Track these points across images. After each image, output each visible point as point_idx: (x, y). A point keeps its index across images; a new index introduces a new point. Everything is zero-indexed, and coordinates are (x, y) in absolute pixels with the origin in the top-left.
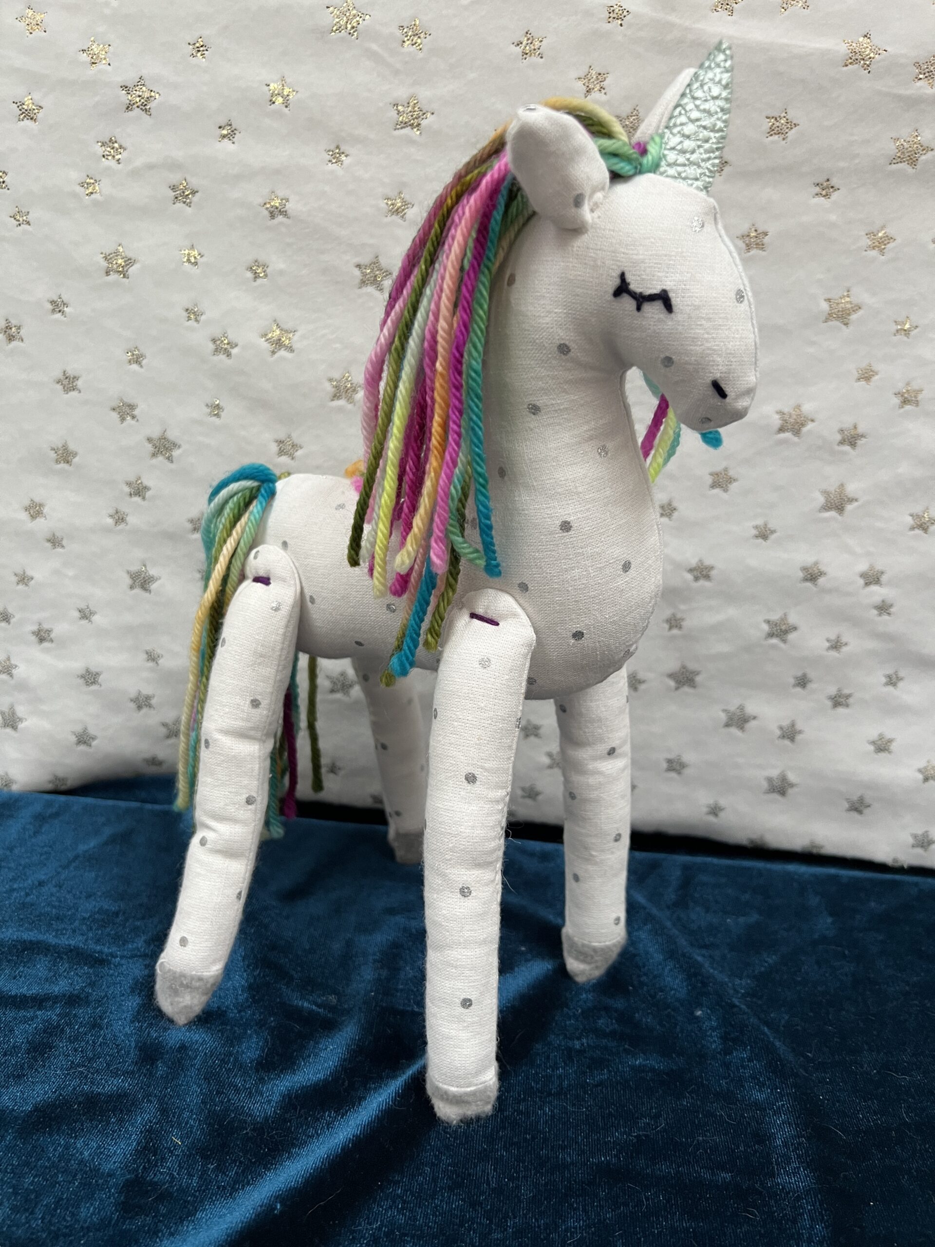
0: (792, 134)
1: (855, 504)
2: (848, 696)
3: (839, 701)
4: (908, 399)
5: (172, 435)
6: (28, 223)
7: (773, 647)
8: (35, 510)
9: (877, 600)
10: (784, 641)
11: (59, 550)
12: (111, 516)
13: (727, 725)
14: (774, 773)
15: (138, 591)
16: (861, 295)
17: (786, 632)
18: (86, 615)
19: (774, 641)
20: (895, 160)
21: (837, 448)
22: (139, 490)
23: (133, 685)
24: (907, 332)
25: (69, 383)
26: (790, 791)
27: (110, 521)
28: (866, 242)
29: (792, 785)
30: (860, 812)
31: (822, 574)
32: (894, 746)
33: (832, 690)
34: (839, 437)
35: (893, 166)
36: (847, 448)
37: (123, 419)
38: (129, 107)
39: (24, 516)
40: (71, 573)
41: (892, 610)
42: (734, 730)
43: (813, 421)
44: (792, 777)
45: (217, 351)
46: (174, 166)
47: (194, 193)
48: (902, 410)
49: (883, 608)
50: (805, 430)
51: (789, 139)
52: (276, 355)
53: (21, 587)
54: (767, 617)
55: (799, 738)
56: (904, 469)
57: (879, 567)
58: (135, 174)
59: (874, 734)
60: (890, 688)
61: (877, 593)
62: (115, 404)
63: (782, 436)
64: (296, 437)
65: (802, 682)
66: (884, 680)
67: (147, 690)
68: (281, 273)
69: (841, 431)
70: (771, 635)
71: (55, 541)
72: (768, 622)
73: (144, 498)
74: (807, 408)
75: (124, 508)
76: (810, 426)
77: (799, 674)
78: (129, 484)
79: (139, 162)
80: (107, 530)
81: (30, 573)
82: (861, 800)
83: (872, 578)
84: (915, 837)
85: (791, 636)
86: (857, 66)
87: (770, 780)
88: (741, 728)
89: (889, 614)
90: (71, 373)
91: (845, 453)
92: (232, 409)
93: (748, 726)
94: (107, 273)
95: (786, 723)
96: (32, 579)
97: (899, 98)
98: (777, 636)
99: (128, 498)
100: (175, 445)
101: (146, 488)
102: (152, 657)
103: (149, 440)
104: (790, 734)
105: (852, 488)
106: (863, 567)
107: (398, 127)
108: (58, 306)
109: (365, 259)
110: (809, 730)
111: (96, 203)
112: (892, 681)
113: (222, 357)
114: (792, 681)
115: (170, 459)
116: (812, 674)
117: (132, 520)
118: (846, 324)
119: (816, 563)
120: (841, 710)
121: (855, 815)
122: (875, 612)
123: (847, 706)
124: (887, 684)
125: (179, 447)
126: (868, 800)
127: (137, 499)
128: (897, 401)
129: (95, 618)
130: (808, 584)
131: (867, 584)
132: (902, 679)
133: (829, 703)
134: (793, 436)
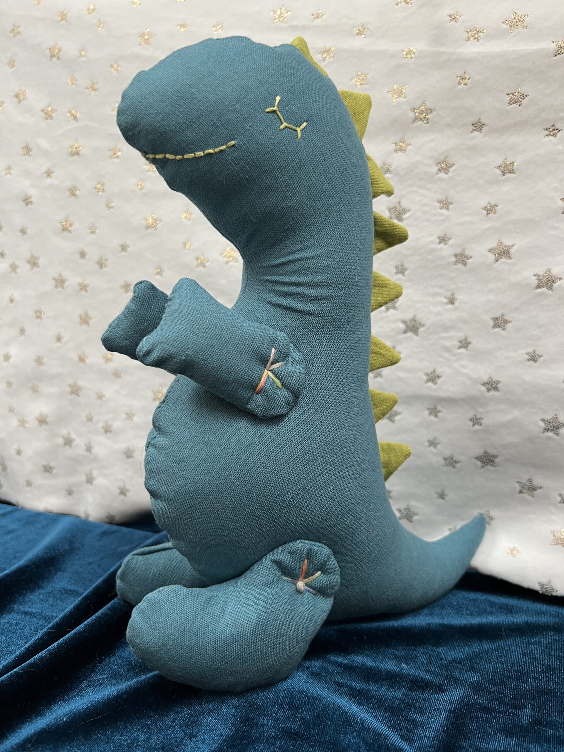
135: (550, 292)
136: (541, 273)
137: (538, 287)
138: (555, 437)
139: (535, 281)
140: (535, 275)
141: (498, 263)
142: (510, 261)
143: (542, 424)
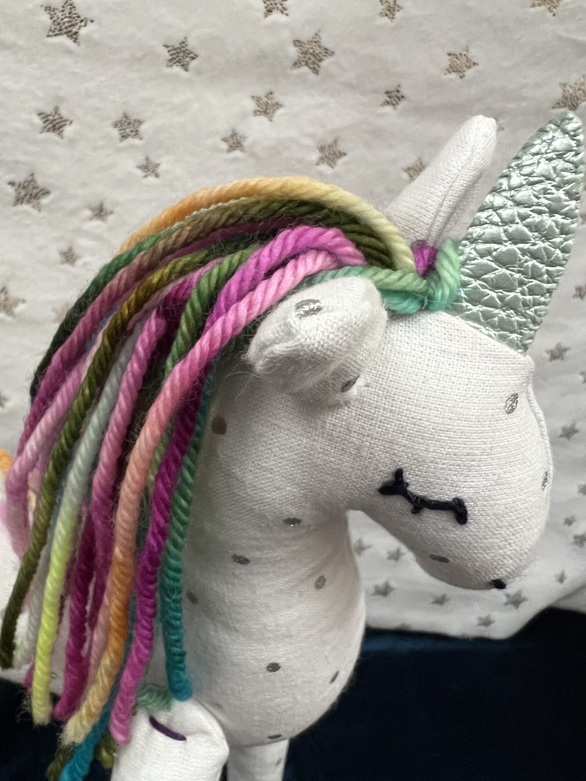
0: (469, 73)
51: (465, 79)
107: (51, 33)
109: (21, 177)
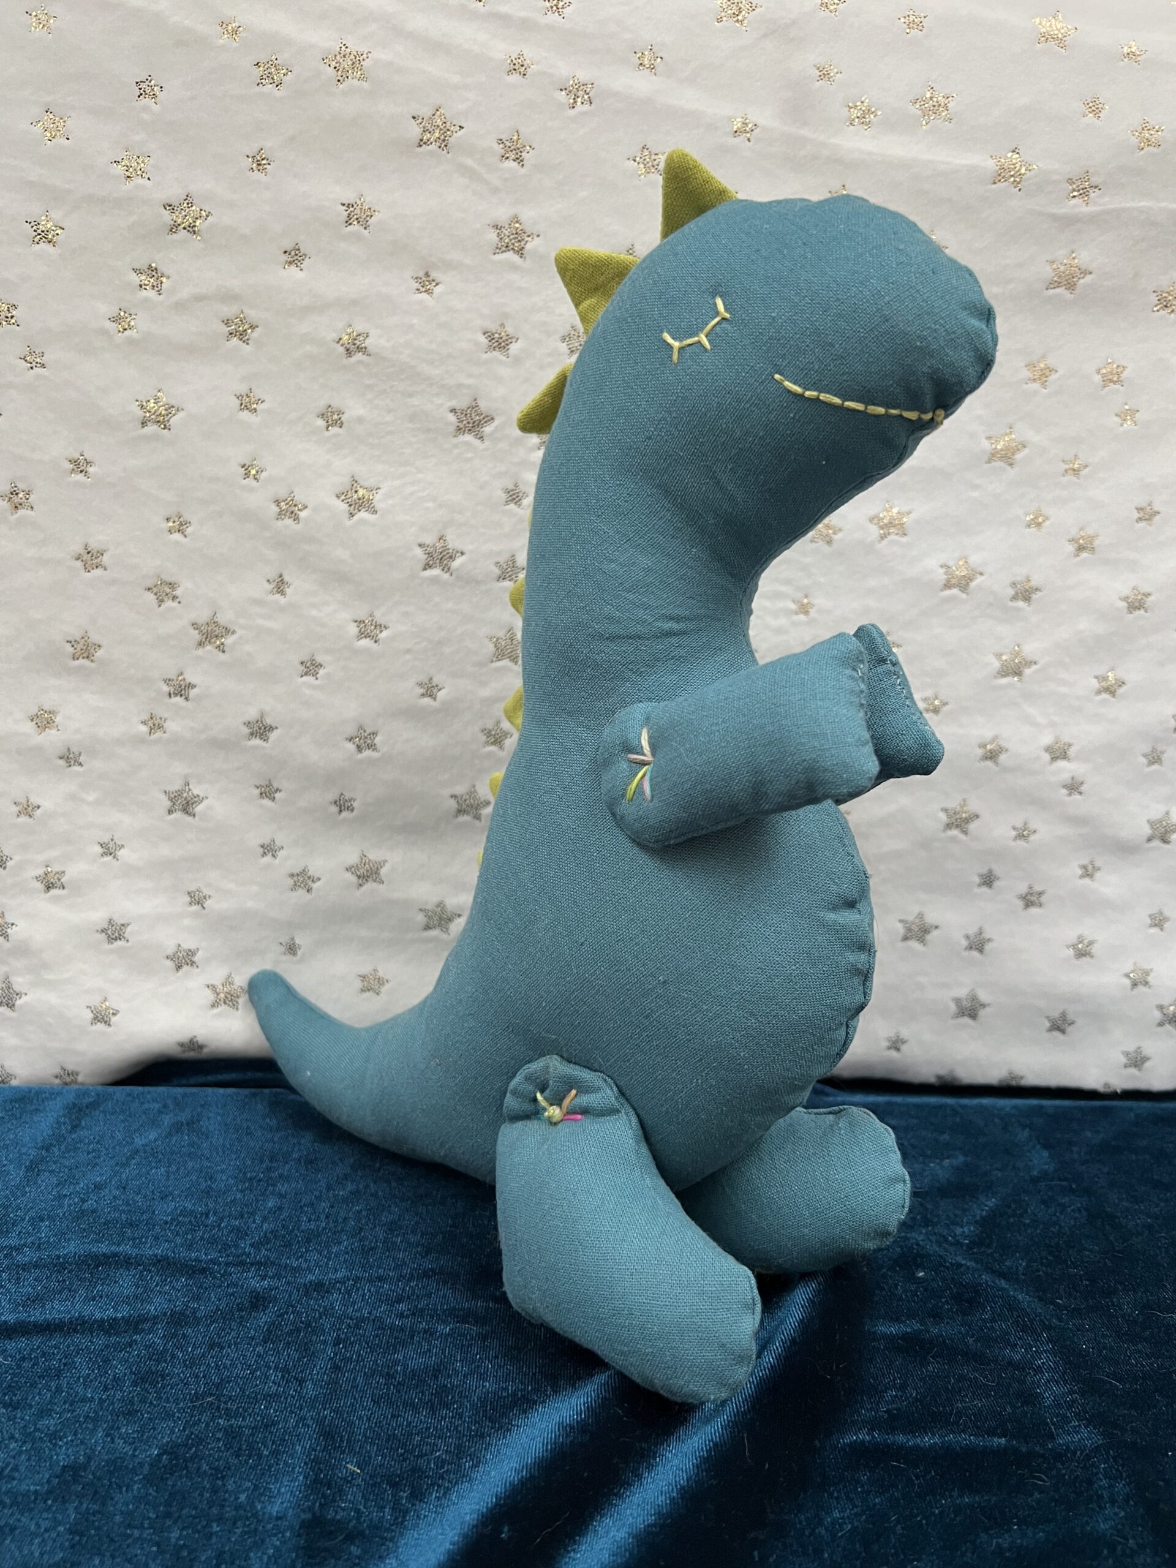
1: (1034, 667)
2: (1040, 894)
3: (1030, 900)
4: (1083, 546)
5: (223, 619)
6: (43, 366)
7: (953, 839)
8: (44, 720)
9: (1066, 777)
10: (965, 833)
11: (77, 768)
12: (144, 723)
13: (905, 938)
14: (962, 992)
15: (178, 815)
16: (1024, 432)
17: (967, 821)
18: (109, 850)
19: (955, 832)
20: (1053, 284)
21: (1011, 604)
22: (181, 689)
23: (170, 939)
24: (1076, 472)
25: (91, 558)
26: (982, 1013)
27: (144, 729)
28: (1026, 373)
29: (983, 1006)
30: (1063, 1032)
31: (1001, 750)
32: (1095, 949)
33: (1023, 888)
34: (1011, 592)
35: (1051, 292)
36: (1021, 604)
37: (161, 601)
38: (174, 228)
39: (29, 727)
40: (91, 798)
41: (1083, 788)
42: (914, 944)
43: (981, 574)
44: (983, 996)
45: (281, 515)
46: (229, 297)
47: (252, 327)
48: (1078, 559)
49: (1074, 787)
50: (973, 584)
52: (355, 518)
53: (23, 819)
54: (944, 805)
55: (988, 947)
56: (1084, 625)
57: (1066, 739)
58: (180, 307)
59: (1072, 935)
60: (1087, 881)
61: (1066, 769)
62: (150, 584)
63: (948, 592)
64: (379, 617)
65: (988, 880)
66: (1080, 872)
67: (189, 944)
68: (360, 420)
69: (1014, 584)
70: (949, 826)
71: (70, 758)
72: (945, 810)
73: (187, 699)
74: (975, 559)
75: (160, 712)
76: (979, 580)
77: (984, 871)
78: (167, 681)
79: (185, 293)
80: (139, 741)
81: (34, 800)
82: (1063, 1016)
83: (1058, 753)
84: (1127, 1055)
85: (972, 826)
86: (1006, 184)
87: (958, 1001)
88: (921, 940)
89: (1080, 793)
90: (94, 545)
91: (1019, 609)
92: (299, 585)
93: (929, 937)
94: (144, 424)
95: (972, 931)
96: (39, 807)
97: (1055, 218)
98: (957, 826)
99: (167, 700)
100: (228, 631)
101: (190, 686)
102: (197, 899)
103: (195, 625)
104: (978, 944)
105: (1030, 649)
106: (1047, 739)
108: (80, 466)
110: (1000, 937)
111: (131, 342)
112: (1088, 872)
113: (288, 522)
114: (977, 880)
115: (221, 648)
116: (998, 870)
117: (172, 726)
118: (1011, 465)
119: (994, 739)
120: (1033, 911)
121: (1057, 1034)
122: (1064, 791)
123: (1041, 905)
124: (1082, 877)
125: (234, 632)
126: (1070, 1016)
127: (178, 700)
128: (1071, 548)
129: (121, 853)
130: (989, 763)
131: (1054, 759)
132: (1099, 869)
133: (1020, 904)
134: (960, 592)
135: (964, 596)
136: (951, 563)
137: (948, 586)
138: (962, 837)
139: (941, 575)
140: (942, 566)
141: (885, 542)
142: (904, 539)
143: (943, 817)
